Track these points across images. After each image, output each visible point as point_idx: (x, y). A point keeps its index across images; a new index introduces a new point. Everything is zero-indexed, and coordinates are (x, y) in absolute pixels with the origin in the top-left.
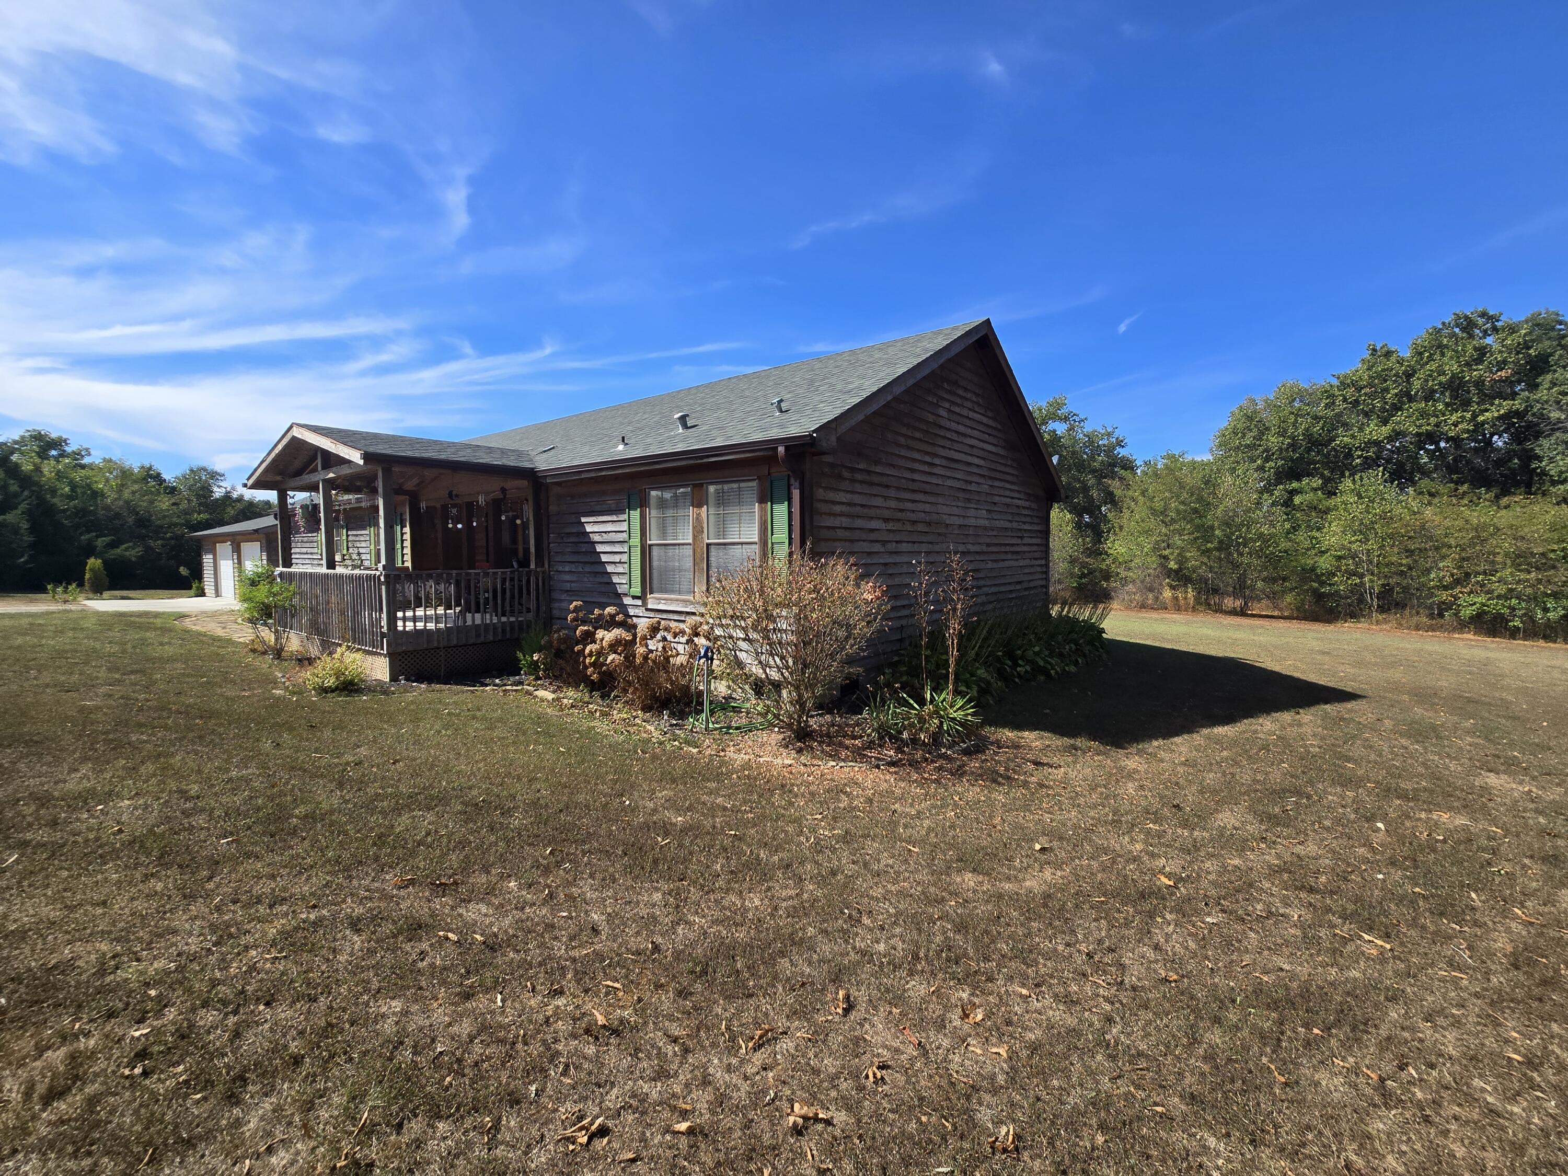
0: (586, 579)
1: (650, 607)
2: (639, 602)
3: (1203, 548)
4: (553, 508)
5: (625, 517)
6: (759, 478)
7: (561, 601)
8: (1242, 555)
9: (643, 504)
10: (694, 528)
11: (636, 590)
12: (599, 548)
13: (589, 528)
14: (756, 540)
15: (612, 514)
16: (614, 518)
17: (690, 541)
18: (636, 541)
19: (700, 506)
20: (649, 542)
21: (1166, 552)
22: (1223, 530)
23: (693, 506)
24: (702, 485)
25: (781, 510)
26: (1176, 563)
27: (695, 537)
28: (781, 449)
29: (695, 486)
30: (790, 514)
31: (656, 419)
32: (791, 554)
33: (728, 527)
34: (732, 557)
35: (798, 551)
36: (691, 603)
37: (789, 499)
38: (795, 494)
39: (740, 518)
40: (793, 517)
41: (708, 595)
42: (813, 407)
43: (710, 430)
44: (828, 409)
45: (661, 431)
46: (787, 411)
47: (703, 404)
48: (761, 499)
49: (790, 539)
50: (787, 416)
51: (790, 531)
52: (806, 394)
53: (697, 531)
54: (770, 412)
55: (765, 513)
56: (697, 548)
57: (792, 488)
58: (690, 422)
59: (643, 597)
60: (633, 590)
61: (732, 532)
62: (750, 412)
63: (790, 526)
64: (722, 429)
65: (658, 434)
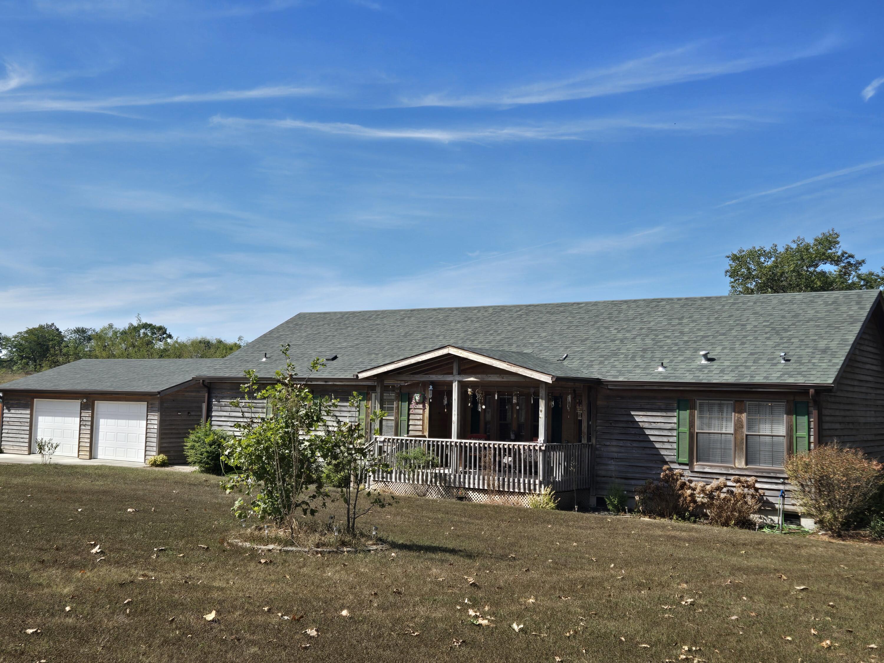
0: (634, 451)
1: (696, 470)
2: (687, 468)
4: (600, 403)
5: (676, 414)
6: (787, 402)
7: (606, 465)
9: (692, 408)
10: (735, 425)
11: (685, 460)
12: (648, 432)
13: (637, 419)
14: (784, 434)
15: (662, 412)
16: (664, 414)
17: (732, 432)
18: (685, 429)
19: (741, 412)
20: (696, 431)
23: (735, 412)
24: (743, 401)
25: (803, 420)
27: (735, 430)
28: (812, 391)
29: (736, 401)
30: (809, 422)
31: (648, 341)
32: (809, 443)
33: (762, 426)
34: (765, 443)
35: (814, 443)
36: (732, 468)
37: (808, 414)
38: (815, 413)
39: (772, 423)
40: (812, 423)
41: (747, 464)
42: (810, 361)
43: (737, 367)
44: (824, 365)
45: (681, 358)
46: (789, 360)
47: (682, 333)
48: (789, 413)
49: (809, 436)
50: (795, 366)
51: (809, 431)
52: (786, 345)
53: (738, 426)
54: (773, 359)
55: (791, 420)
56: (739, 437)
57: (811, 409)
58: (709, 356)
59: (690, 464)
60: (681, 460)
61: (765, 429)
62: (752, 354)
63: (809, 429)
64: (747, 367)
65: (683, 361)
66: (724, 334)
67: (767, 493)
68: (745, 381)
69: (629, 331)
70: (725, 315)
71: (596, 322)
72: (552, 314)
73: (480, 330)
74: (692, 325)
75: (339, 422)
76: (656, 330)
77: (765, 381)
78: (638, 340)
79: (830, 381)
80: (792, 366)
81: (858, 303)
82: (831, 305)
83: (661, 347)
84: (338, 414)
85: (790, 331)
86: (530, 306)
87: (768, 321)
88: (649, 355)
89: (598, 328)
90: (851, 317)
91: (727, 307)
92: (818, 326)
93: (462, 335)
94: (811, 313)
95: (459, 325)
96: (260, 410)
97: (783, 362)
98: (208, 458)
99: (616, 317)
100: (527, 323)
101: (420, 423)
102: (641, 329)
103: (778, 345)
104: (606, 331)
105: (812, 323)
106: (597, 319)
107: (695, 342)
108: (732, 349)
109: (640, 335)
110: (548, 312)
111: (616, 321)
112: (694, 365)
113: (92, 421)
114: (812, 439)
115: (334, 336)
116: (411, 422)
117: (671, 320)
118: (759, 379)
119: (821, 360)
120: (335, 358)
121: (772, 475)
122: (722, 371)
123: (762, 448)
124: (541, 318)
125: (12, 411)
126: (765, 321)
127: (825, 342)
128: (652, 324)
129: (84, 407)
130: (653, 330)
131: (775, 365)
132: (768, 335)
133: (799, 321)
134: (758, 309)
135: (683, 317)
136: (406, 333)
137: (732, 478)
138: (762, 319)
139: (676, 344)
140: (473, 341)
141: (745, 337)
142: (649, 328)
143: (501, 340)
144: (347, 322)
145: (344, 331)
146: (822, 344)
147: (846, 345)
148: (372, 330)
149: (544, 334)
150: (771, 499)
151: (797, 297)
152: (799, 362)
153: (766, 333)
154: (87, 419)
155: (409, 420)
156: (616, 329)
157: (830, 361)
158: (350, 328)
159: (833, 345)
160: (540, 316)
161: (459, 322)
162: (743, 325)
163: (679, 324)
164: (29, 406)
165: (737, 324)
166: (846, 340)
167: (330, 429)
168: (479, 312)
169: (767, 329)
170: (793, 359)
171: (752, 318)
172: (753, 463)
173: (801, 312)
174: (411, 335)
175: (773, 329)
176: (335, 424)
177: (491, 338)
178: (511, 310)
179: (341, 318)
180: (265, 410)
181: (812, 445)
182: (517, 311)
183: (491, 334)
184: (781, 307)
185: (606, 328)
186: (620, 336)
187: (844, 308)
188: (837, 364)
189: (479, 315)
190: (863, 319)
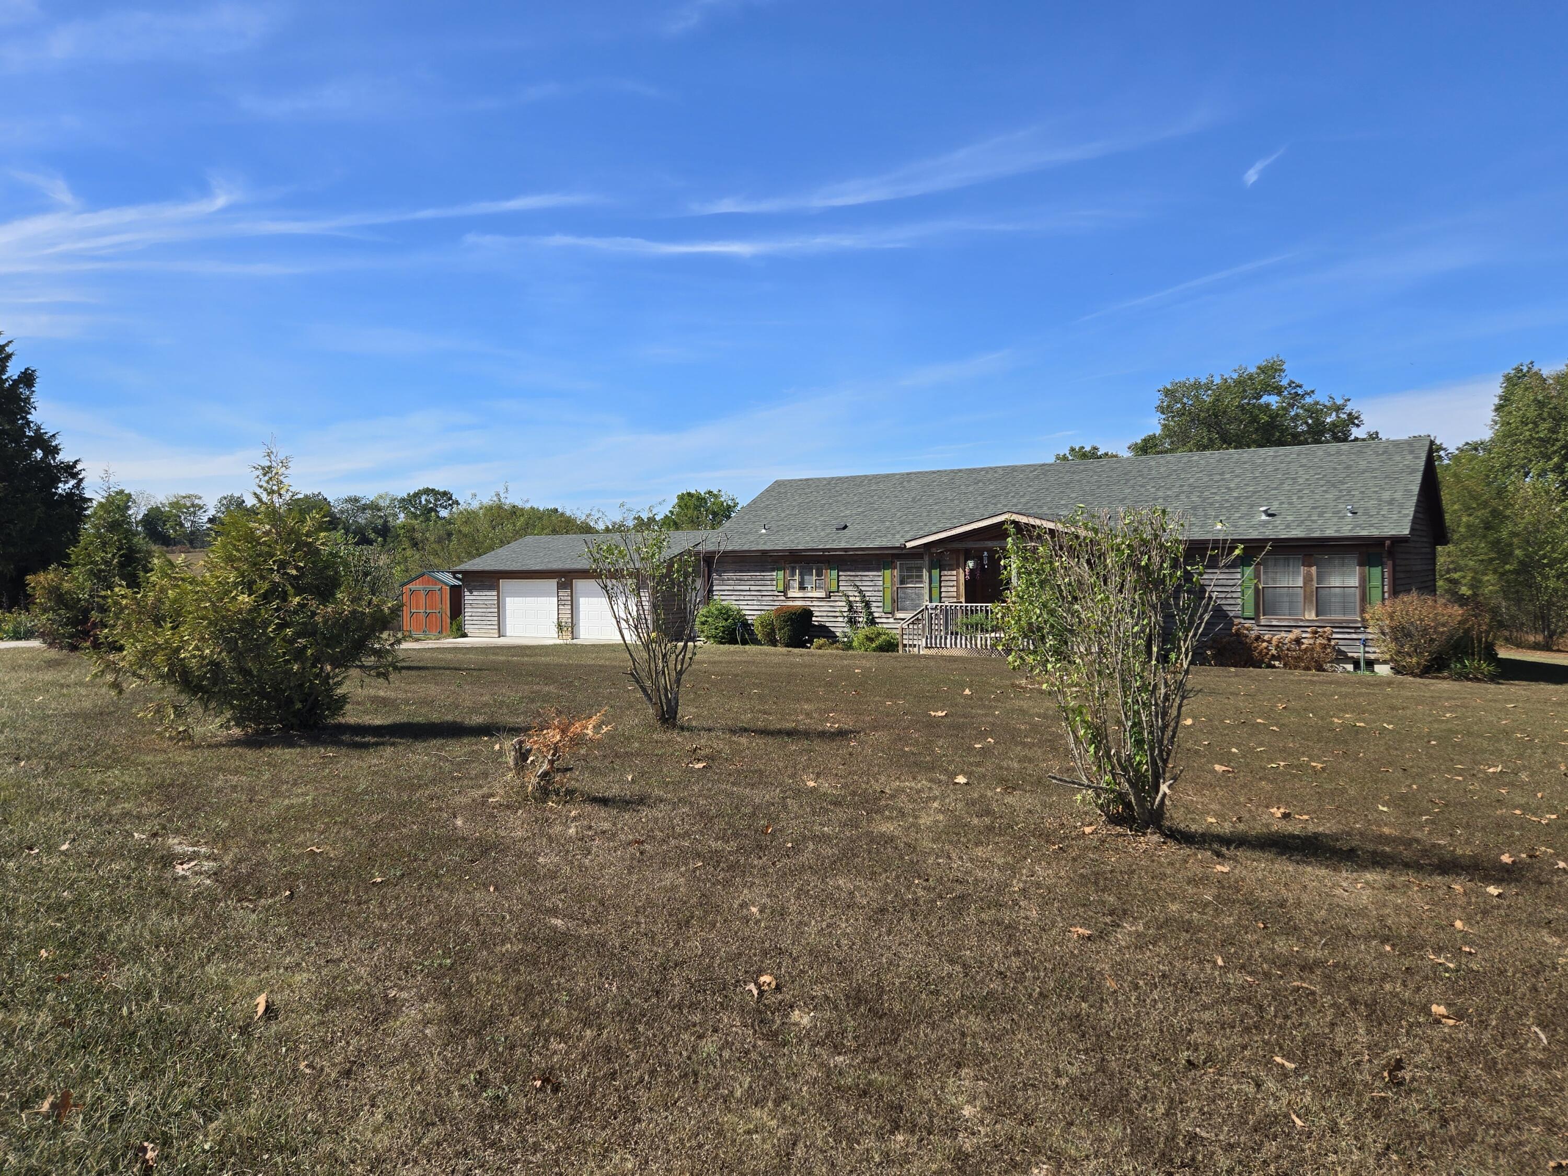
1: (1262, 624)
2: (1253, 622)
3: (1501, 570)
5: (1239, 570)
6: (1361, 554)
8: (1547, 578)
9: (1256, 563)
10: (1304, 578)
11: (1251, 614)
12: (1208, 589)
14: (1357, 585)
15: (1226, 569)
16: (1228, 571)
17: (1302, 585)
18: (1250, 584)
19: (1310, 566)
20: (1262, 586)
21: (1456, 576)
22: (1525, 550)
23: (1303, 565)
24: (1313, 554)
25: (1376, 572)
26: (1469, 589)
27: (1304, 583)
28: (1388, 543)
29: (1306, 555)
30: (1383, 572)
31: (1194, 498)
32: (1383, 593)
33: (1332, 579)
34: (1335, 595)
35: (1389, 592)
36: (1302, 620)
37: (1382, 564)
38: (1390, 563)
39: (1343, 574)
40: (1386, 574)
41: (1317, 616)
42: (1378, 513)
43: (1302, 522)
44: (1395, 517)
45: (1237, 515)
46: (1355, 513)
47: (1229, 489)
48: (1361, 564)
49: (1383, 586)
50: (1364, 518)
51: (1383, 581)
52: (1347, 498)
53: (1308, 579)
54: (1339, 512)
55: (1364, 572)
56: (1308, 590)
57: (1385, 560)
58: (1269, 512)
59: (1256, 618)
60: (1247, 614)
61: (1335, 581)
62: (1313, 508)
63: (1383, 578)
64: (1314, 522)
65: (1240, 518)
66: (1275, 489)
67: (1341, 642)
68: (1317, 534)
69: (1169, 489)
70: (1269, 468)
71: (1128, 481)
72: (1074, 473)
73: (998, 492)
74: (1237, 480)
75: (860, 592)
76: (1199, 487)
77: (1337, 535)
78: (1183, 497)
79: (1407, 532)
80: (1361, 519)
81: (1411, 452)
82: (1382, 454)
83: (1211, 504)
84: (858, 584)
85: (1347, 483)
86: (1043, 465)
87: (1319, 474)
88: (1200, 512)
89: (1133, 487)
90: (1408, 467)
91: (1269, 461)
92: (1375, 477)
93: (980, 498)
94: (1363, 464)
95: (971, 489)
96: (769, 583)
97: (1349, 515)
98: (723, 632)
99: (1148, 475)
100: (1049, 484)
101: (955, 589)
102: (1182, 486)
103: (1339, 498)
104: (1143, 489)
105: (1367, 474)
106: (1127, 477)
107: (1247, 498)
108: (1290, 503)
109: (1183, 492)
110: (1067, 472)
111: (1150, 479)
112: (1255, 521)
113: (572, 600)
114: (1386, 588)
115: (831, 504)
116: (943, 589)
117: (1211, 475)
118: (1330, 532)
119: (1390, 511)
120: (845, 527)
121: (1344, 625)
122: (1288, 526)
123: (1333, 600)
124: (1062, 478)
125: (475, 593)
126: (1316, 474)
127: (1388, 493)
128: (1192, 480)
129: (560, 586)
130: (1195, 487)
131: (1344, 517)
132: (1324, 488)
133: (1354, 473)
134: (1304, 461)
135: (1223, 472)
136: (914, 499)
137: (1309, 630)
138: (1312, 472)
139: (1227, 501)
140: (995, 504)
141: (1300, 491)
142: (1190, 485)
143: (1028, 503)
144: (838, 489)
145: (840, 499)
146: (1386, 496)
147: (1412, 496)
148: (872, 496)
149: (1073, 495)
150: (1343, 648)
151: (1343, 447)
152: (1366, 513)
153: (1322, 486)
154: (566, 598)
155: (940, 587)
156: (1153, 487)
157: (1400, 512)
158: (844, 495)
159: (1398, 495)
160: (1060, 475)
161: (969, 485)
162: (1293, 479)
163: (1223, 479)
164: (495, 587)
165: (1287, 478)
166: (1410, 491)
167: (851, 599)
168: (987, 472)
169: (1322, 482)
170: (1360, 512)
171: (1301, 471)
172: (1322, 615)
173: (1352, 463)
174: (919, 500)
175: (1329, 482)
176: (856, 594)
177: (1015, 500)
178: (1024, 471)
179: (829, 484)
180: (775, 583)
181: (1386, 595)
182: (1032, 472)
183: (1013, 497)
184: (1329, 459)
185: (1142, 486)
186: (1160, 494)
187: (1398, 458)
188: (1408, 515)
189: (989, 476)
190: (1422, 468)
